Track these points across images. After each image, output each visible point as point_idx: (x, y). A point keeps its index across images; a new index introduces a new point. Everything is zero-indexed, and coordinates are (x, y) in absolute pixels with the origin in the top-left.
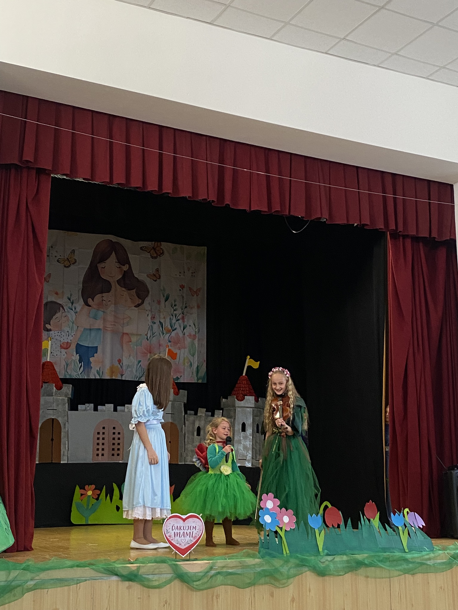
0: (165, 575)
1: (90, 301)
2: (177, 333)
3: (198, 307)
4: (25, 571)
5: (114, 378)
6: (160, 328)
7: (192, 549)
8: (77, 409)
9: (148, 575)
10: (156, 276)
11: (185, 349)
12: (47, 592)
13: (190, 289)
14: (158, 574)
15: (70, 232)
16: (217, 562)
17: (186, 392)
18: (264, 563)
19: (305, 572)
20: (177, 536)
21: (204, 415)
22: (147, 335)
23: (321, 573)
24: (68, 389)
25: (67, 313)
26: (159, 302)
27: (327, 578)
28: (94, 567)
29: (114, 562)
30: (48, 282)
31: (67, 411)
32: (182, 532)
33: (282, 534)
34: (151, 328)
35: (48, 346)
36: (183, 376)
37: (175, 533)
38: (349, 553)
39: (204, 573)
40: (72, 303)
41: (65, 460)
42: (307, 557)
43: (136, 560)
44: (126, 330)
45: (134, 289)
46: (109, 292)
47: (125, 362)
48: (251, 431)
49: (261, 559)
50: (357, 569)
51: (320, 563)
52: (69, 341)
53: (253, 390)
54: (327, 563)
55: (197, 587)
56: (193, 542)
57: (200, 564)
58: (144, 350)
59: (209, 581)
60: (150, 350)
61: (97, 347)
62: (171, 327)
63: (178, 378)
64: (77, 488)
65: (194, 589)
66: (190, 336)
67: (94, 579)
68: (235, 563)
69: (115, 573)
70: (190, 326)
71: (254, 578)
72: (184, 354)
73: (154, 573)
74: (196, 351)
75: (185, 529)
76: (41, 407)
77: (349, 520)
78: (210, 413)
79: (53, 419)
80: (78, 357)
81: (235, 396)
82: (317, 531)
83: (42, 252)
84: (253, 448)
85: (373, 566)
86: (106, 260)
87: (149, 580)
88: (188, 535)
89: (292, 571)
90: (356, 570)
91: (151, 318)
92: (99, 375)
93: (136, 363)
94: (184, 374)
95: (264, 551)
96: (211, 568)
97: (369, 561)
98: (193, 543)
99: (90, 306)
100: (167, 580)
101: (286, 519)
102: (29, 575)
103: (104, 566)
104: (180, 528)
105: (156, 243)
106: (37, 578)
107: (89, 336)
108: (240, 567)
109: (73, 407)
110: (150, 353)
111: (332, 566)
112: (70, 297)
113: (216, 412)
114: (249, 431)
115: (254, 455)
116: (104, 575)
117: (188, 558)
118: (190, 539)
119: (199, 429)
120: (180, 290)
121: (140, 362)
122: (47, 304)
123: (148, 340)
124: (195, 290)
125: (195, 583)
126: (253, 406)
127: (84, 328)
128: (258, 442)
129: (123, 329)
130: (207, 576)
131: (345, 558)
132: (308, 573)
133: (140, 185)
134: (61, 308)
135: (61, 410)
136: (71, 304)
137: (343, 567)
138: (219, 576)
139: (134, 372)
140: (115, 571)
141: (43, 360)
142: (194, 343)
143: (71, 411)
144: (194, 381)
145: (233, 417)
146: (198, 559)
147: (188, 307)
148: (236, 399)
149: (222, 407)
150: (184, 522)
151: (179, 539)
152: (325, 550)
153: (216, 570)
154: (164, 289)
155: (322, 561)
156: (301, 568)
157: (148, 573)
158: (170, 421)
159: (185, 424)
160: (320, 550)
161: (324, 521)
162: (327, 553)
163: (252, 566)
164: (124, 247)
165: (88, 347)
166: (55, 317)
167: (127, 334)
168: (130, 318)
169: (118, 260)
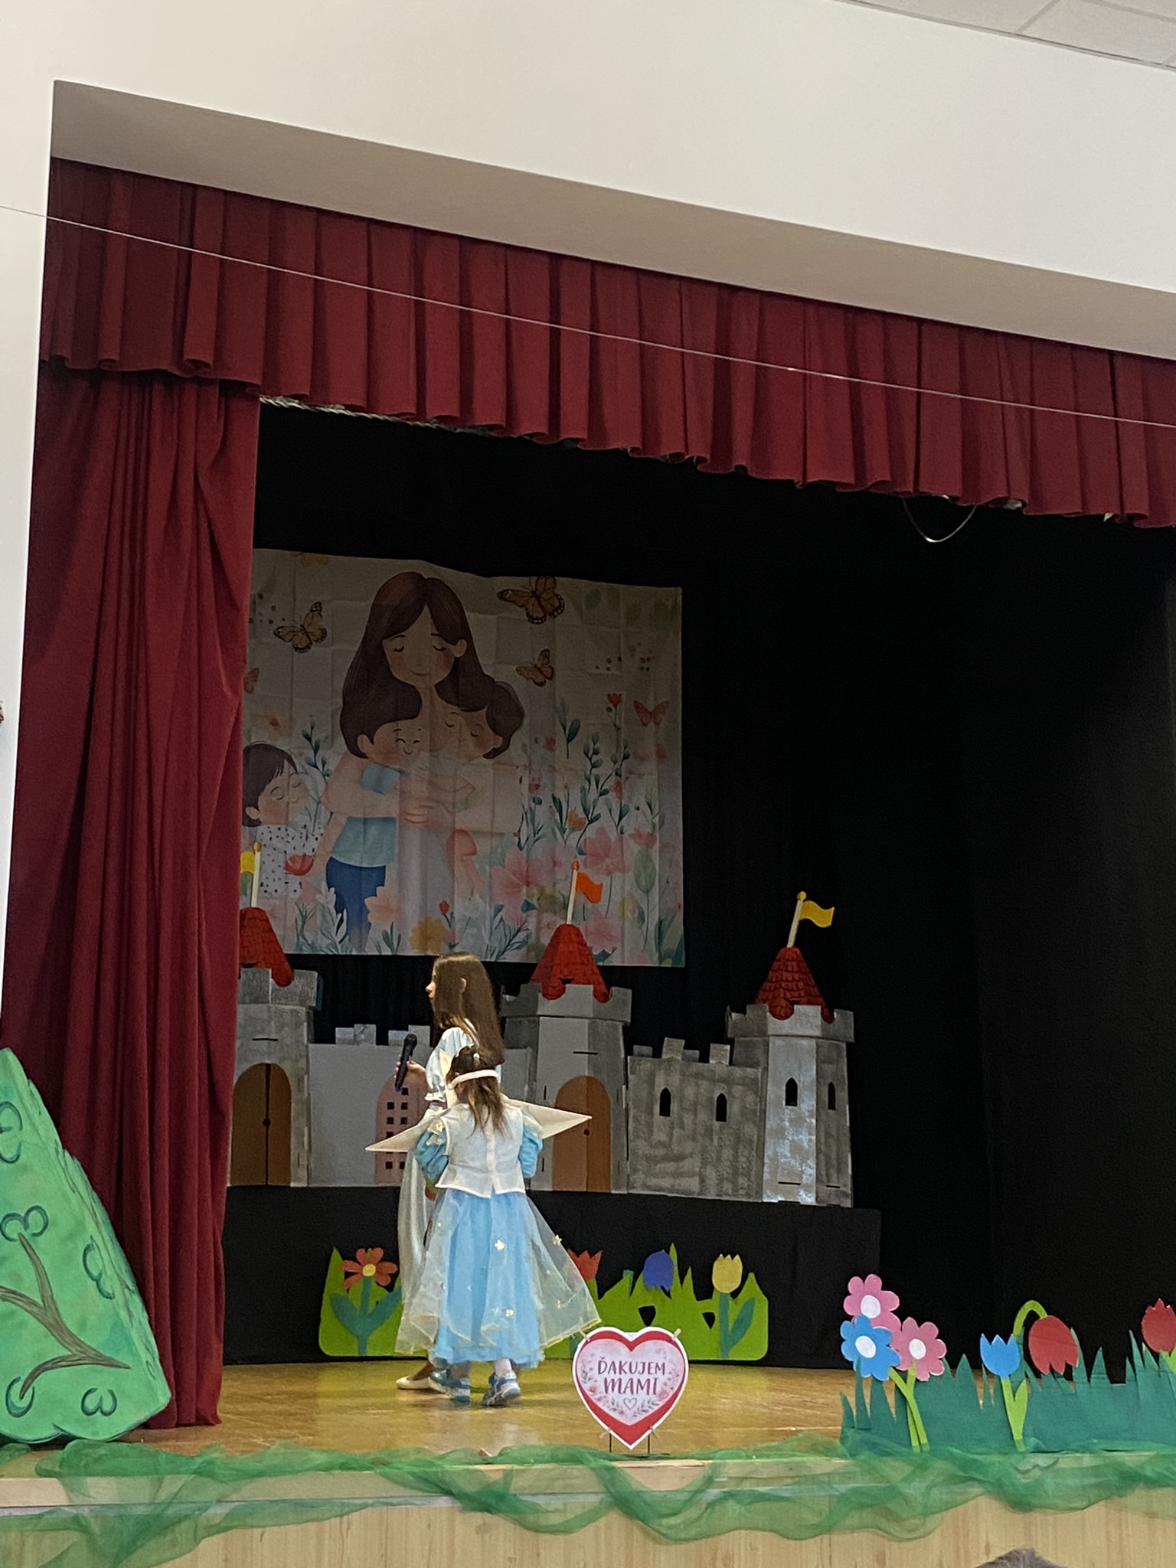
0: (581, 1498)
1: (363, 742)
2: (601, 831)
3: (661, 755)
4: (202, 1479)
6: (554, 815)
7: (655, 1427)
8: (331, 1040)
9: (537, 1494)
10: (541, 672)
11: (626, 874)
12: (262, 1536)
13: (637, 706)
14: (562, 1493)
15: (308, 555)
16: (725, 1464)
17: (629, 992)
18: (858, 1469)
19: (974, 1498)
20: (613, 1390)
21: (679, 1058)
22: (518, 834)
23: (1020, 1503)
24: (307, 983)
25: (301, 776)
26: (551, 744)
27: (1037, 1516)
28: (387, 1470)
29: (442, 1457)
30: (250, 692)
31: (305, 1041)
32: (625, 1378)
33: (908, 1391)
34: (530, 816)
35: (253, 868)
36: (618, 951)
37: (606, 1380)
38: (1101, 1447)
39: (690, 1494)
40: (316, 749)
41: (299, 1180)
42: (977, 1457)
43: (500, 1454)
44: (463, 820)
45: (483, 708)
46: (415, 717)
47: (459, 909)
48: (814, 1103)
49: (846, 1459)
50: (1122, 1494)
51: (1014, 1472)
52: (309, 853)
53: (816, 990)
54: (1037, 1473)
55: (669, 1532)
56: (656, 1408)
57: (677, 1469)
58: (511, 876)
59: (704, 1520)
60: (528, 876)
61: (385, 867)
62: (586, 812)
63: (605, 955)
64: (336, 1255)
65: (664, 1540)
66: (637, 836)
67: (387, 1504)
68: (776, 1467)
69: (443, 1486)
70: (638, 809)
71: (830, 1510)
72: (623, 888)
73: (549, 1491)
74: (654, 879)
75: (633, 1369)
76: (239, 1032)
77: (1100, 1354)
78: (697, 1052)
79: (268, 1066)
80: (331, 896)
81: (767, 1006)
82: (1006, 1384)
83: (236, 608)
84: (818, 1151)
85: (1169, 1486)
86: (404, 630)
87: (536, 1509)
88: (642, 1388)
89: (938, 1495)
90: (1120, 1497)
91: (530, 790)
92: (390, 945)
93: (489, 911)
94: (622, 944)
95: (858, 1437)
96: (709, 1481)
97: (1156, 1469)
98: (658, 1410)
99: (362, 756)
100: (587, 1509)
101: (918, 1349)
102: (213, 1490)
103: (416, 1470)
104: (621, 1367)
105: (542, 580)
106: (234, 1497)
107: (361, 840)
108: (790, 1481)
109: (323, 1034)
110: (528, 884)
111: (1050, 1482)
112: (309, 732)
113: (714, 1048)
114: (807, 1102)
115: (823, 1173)
116: (415, 1493)
117: (644, 1452)
118: (648, 1397)
119: (666, 1097)
120: (609, 709)
121: (499, 909)
122: (248, 750)
123: (521, 849)
124: (651, 709)
125: (665, 1521)
126: (818, 1033)
127: (350, 819)
128: (833, 1132)
129: (454, 821)
130: (697, 1503)
131: (1088, 1460)
132: (983, 1501)
133: (498, 419)
134: (286, 763)
135: (288, 1041)
136: (313, 752)
137: (1084, 1488)
138: (731, 1504)
139: (486, 935)
140: (443, 1482)
141: (242, 905)
142: (648, 858)
143: (316, 1043)
144: (652, 962)
145: (762, 1063)
146: (671, 1456)
147: (631, 756)
148: (768, 1014)
149: (730, 1035)
150: (631, 1350)
151: (619, 1399)
152: (1031, 1437)
153: (724, 1487)
154: (563, 703)
155: (1022, 1468)
156: (963, 1485)
157: (534, 1492)
158: (587, 1074)
159: (627, 1083)
160: (1015, 1438)
161: (1028, 1358)
162: (1037, 1445)
163: (822, 1478)
164: (453, 594)
165: (361, 868)
166: (269, 787)
167: (463, 832)
168: (475, 789)
169: (438, 629)
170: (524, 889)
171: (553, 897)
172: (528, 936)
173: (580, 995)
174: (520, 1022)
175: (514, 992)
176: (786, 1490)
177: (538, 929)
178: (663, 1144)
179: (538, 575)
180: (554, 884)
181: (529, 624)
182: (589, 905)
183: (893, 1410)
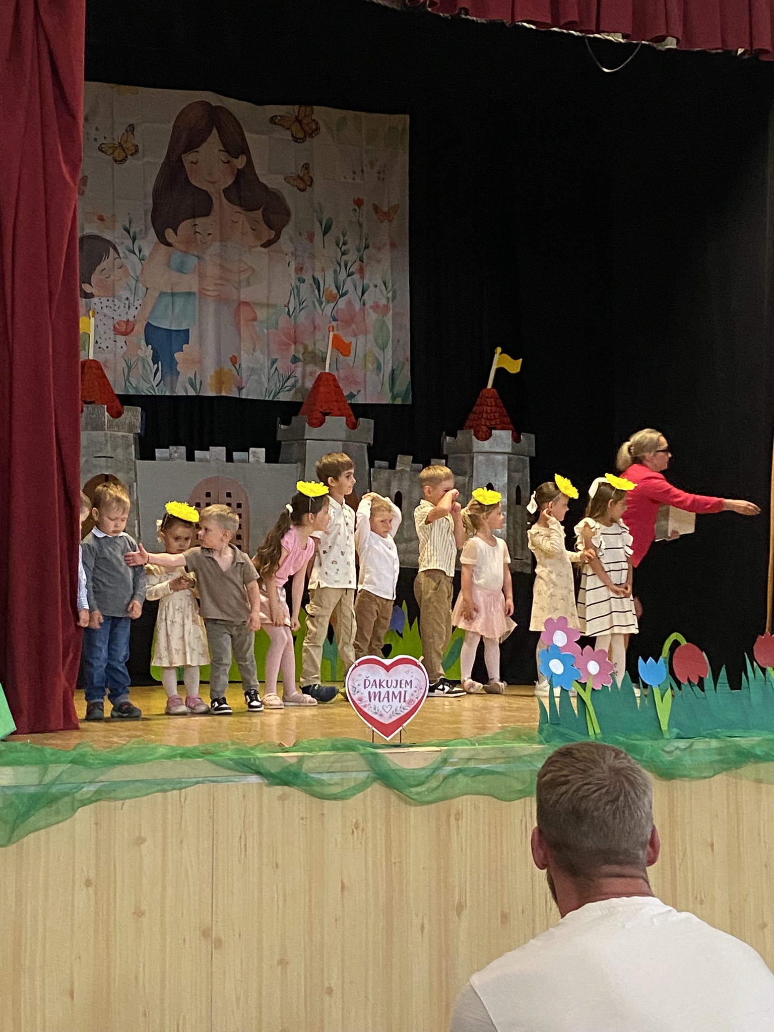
0: (354, 774)
1: (169, 233)
2: (350, 303)
3: (393, 245)
4: (77, 767)
5: (224, 394)
6: (314, 291)
7: (405, 725)
8: (153, 458)
10: (302, 179)
11: (368, 336)
12: (123, 804)
13: (376, 209)
14: (338, 772)
15: (122, 87)
16: (456, 750)
17: (372, 421)
20: (375, 699)
21: (409, 469)
22: (287, 306)
23: (667, 774)
24: (133, 416)
25: (123, 260)
26: (311, 237)
27: (678, 783)
28: (213, 757)
29: (252, 748)
30: (83, 195)
31: (134, 459)
32: (384, 691)
33: (586, 697)
34: (296, 292)
36: (362, 391)
37: (369, 692)
38: (728, 734)
39: (431, 771)
40: (134, 239)
42: (635, 742)
43: (294, 745)
44: (246, 294)
45: (260, 207)
46: (208, 215)
47: (245, 361)
49: (543, 744)
50: (739, 766)
51: (663, 753)
52: (131, 319)
53: (508, 418)
54: (678, 753)
55: (417, 797)
56: (406, 712)
57: (423, 753)
58: (283, 337)
59: (441, 788)
60: (295, 338)
61: (188, 330)
62: (338, 288)
65: (412, 801)
67: (213, 782)
68: (492, 752)
69: (254, 768)
70: (376, 286)
71: (531, 780)
72: (365, 345)
73: (331, 770)
74: (389, 339)
75: (389, 685)
76: (83, 451)
77: (723, 670)
79: (106, 476)
80: (149, 351)
81: (472, 430)
82: (657, 691)
84: (508, 534)
86: (199, 146)
87: (321, 783)
88: (396, 698)
90: (737, 768)
91: (296, 270)
92: (195, 389)
93: (267, 364)
94: (365, 388)
95: (551, 729)
96: (445, 761)
97: (763, 749)
99: (169, 244)
100: (358, 782)
101: (593, 667)
102: (85, 774)
103: (236, 757)
104: (380, 685)
105: (303, 108)
106: (102, 778)
107: (171, 307)
108: (502, 760)
109: (146, 452)
110: (295, 343)
111: (687, 760)
112: (128, 226)
116: (233, 773)
117: (397, 742)
118: (400, 704)
119: (398, 497)
120: (355, 210)
121: (274, 362)
122: (82, 239)
123: (290, 317)
124: (385, 209)
125: (413, 790)
126: (509, 450)
127: (162, 294)
128: (519, 521)
129: (239, 297)
130: (436, 776)
131: (714, 743)
134: (111, 250)
135: (120, 458)
136: (130, 242)
137: (711, 762)
138: (460, 775)
139: (264, 380)
140: (254, 765)
142: (384, 323)
143: (142, 458)
144: (387, 400)
145: (468, 473)
146: (417, 744)
147: (371, 244)
148: (473, 437)
149: (445, 453)
150: (388, 671)
151: (379, 705)
152: (673, 728)
153: (455, 766)
154: (320, 207)
155: (667, 749)
157: (320, 771)
160: (663, 729)
161: (672, 672)
162: (678, 734)
163: (525, 758)
164: (235, 119)
165: (171, 330)
166: (99, 268)
167: (247, 304)
168: (254, 271)
169: (224, 146)
170: (293, 347)
171: (313, 353)
172: (296, 381)
173: (336, 424)
174: (292, 445)
175: (287, 422)
176: (500, 767)
177: (304, 377)
179: (300, 104)
180: (314, 344)
181: (293, 142)
182: (341, 358)
183: (576, 712)
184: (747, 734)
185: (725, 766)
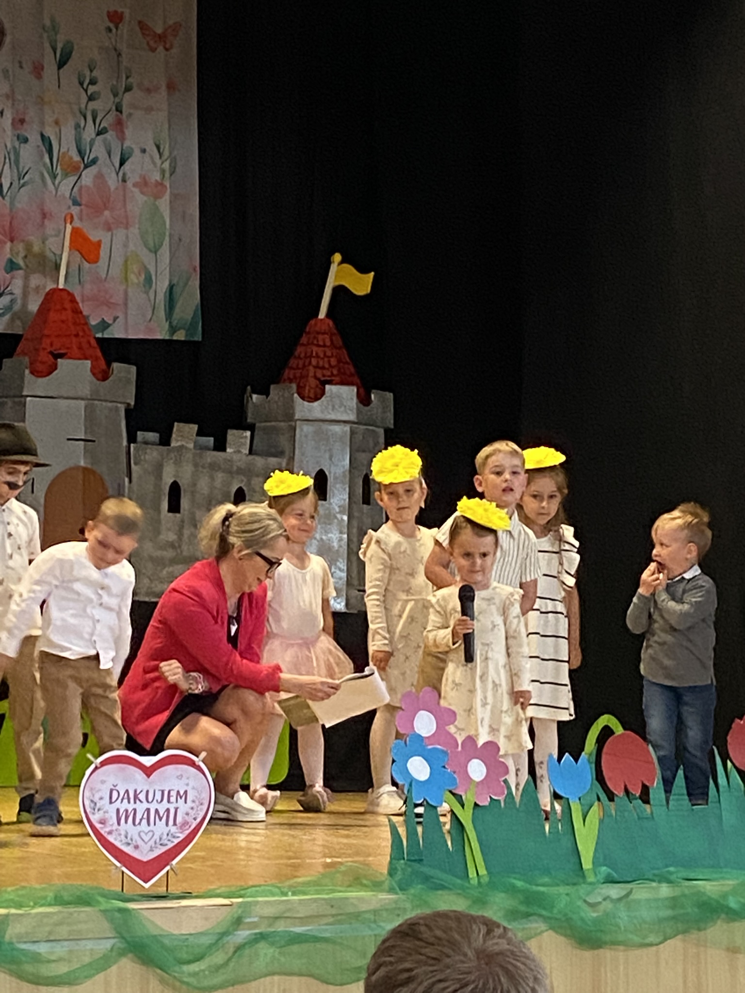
0: (89, 945)
2: (100, 176)
3: (171, 87)
6: (42, 157)
7: (174, 862)
9: (34, 942)
11: (131, 229)
13: (143, 27)
16: (258, 902)
17: (134, 369)
18: (408, 905)
19: (536, 935)
20: (126, 822)
21: (191, 446)
23: (588, 939)
26: (38, 70)
27: (606, 954)
32: (141, 808)
33: (466, 817)
34: (13, 157)
36: (121, 320)
37: (118, 810)
38: (685, 874)
39: (215, 938)
42: (542, 889)
48: (346, 497)
49: (397, 893)
50: (702, 926)
51: (584, 905)
53: (351, 366)
54: (608, 906)
55: (191, 980)
56: (176, 841)
57: (201, 909)
59: (232, 964)
60: (12, 231)
62: (81, 153)
66: (143, 184)
68: (313, 905)
70: (144, 151)
72: (126, 246)
73: (52, 938)
74: (165, 236)
75: (150, 799)
78: (212, 439)
81: (294, 386)
82: (576, 807)
84: (350, 551)
87: (36, 958)
88: (160, 819)
90: (699, 930)
91: (13, 124)
94: (126, 314)
95: (409, 870)
96: (238, 922)
98: (178, 844)
100: (97, 957)
101: (477, 770)
104: (136, 797)
108: (331, 920)
110: (12, 241)
111: (623, 915)
113: (232, 435)
114: (339, 496)
115: (354, 576)
117: (162, 890)
118: (166, 830)
119: (175, 491)
120: (110, 30)
123: (4, 198)
124: (159, 31)
125: (185, 968)
126: (352, 417)
130: (223, 946)
131: (665, 890)
137: (661, 921)
138: (262, 945)
142: (157, 208)
144: (161, 334)
145: (287, 453)
146: (194, 894)
147: (135, 85)
148: (296, 395)
149: (249, 420)
150: (148, 776)
151: (133, 831)
152: (601, 865)
153: (253, 928)
154: (53, 20)
155: (591, 900)
156: (524, 920)
157: (35, 939)
158: (82, 463)
159: (130, 475)
160: (585, 867)
161: (600, 778)
162: (609, 875)
163: (367, 916)
170: (9, 244)
171: (42, 256)
172: (12, 301)
173: (75, 372)
174: (2, 404)
176: (327, 930)
177: (25, 294)
178: (172, 545)
180: (43, 243)
182: (86, 265)
183: (448, 839)
184: (715, 876)
185: (680, 925)
